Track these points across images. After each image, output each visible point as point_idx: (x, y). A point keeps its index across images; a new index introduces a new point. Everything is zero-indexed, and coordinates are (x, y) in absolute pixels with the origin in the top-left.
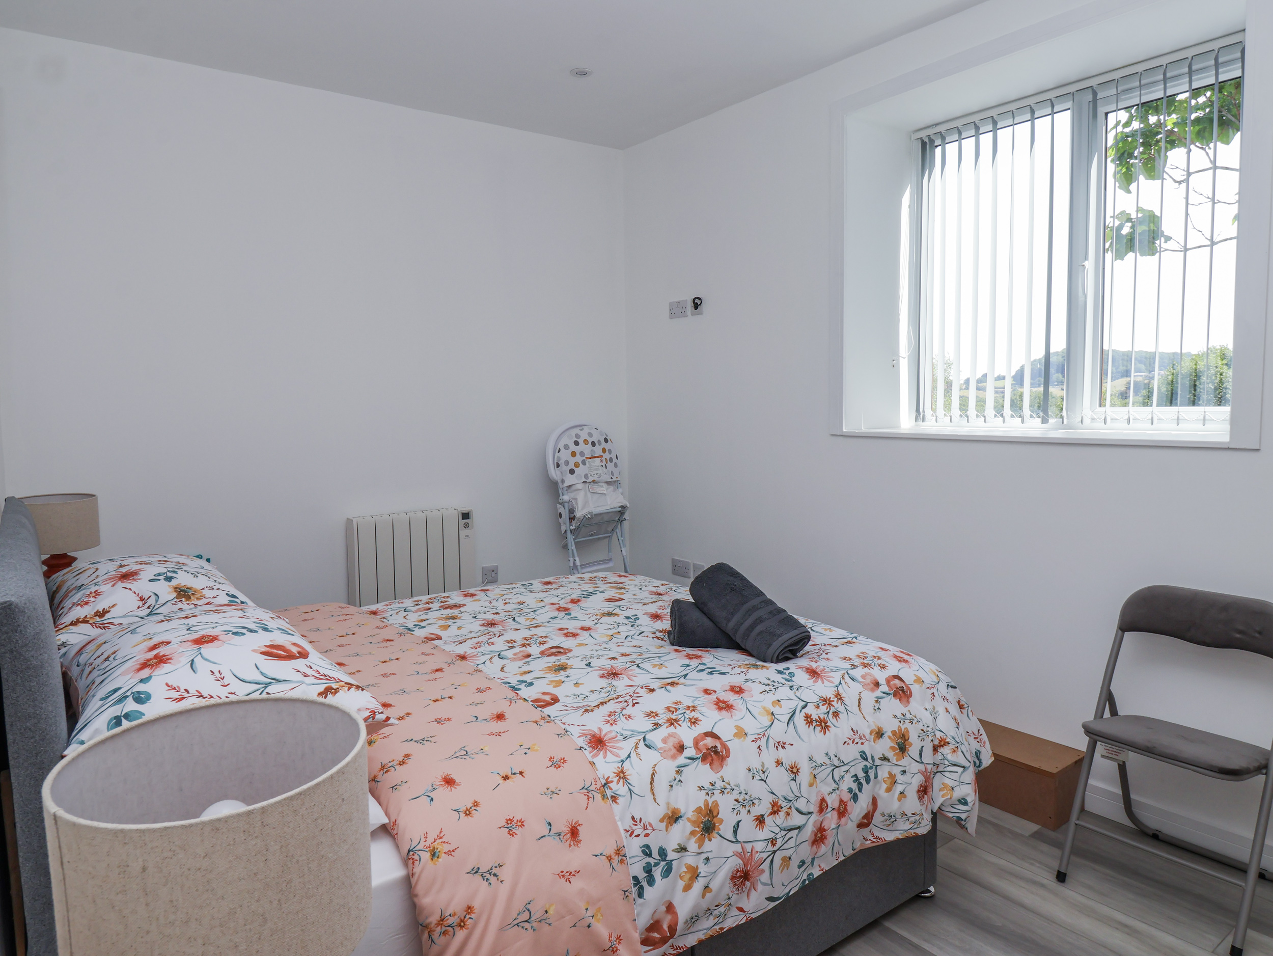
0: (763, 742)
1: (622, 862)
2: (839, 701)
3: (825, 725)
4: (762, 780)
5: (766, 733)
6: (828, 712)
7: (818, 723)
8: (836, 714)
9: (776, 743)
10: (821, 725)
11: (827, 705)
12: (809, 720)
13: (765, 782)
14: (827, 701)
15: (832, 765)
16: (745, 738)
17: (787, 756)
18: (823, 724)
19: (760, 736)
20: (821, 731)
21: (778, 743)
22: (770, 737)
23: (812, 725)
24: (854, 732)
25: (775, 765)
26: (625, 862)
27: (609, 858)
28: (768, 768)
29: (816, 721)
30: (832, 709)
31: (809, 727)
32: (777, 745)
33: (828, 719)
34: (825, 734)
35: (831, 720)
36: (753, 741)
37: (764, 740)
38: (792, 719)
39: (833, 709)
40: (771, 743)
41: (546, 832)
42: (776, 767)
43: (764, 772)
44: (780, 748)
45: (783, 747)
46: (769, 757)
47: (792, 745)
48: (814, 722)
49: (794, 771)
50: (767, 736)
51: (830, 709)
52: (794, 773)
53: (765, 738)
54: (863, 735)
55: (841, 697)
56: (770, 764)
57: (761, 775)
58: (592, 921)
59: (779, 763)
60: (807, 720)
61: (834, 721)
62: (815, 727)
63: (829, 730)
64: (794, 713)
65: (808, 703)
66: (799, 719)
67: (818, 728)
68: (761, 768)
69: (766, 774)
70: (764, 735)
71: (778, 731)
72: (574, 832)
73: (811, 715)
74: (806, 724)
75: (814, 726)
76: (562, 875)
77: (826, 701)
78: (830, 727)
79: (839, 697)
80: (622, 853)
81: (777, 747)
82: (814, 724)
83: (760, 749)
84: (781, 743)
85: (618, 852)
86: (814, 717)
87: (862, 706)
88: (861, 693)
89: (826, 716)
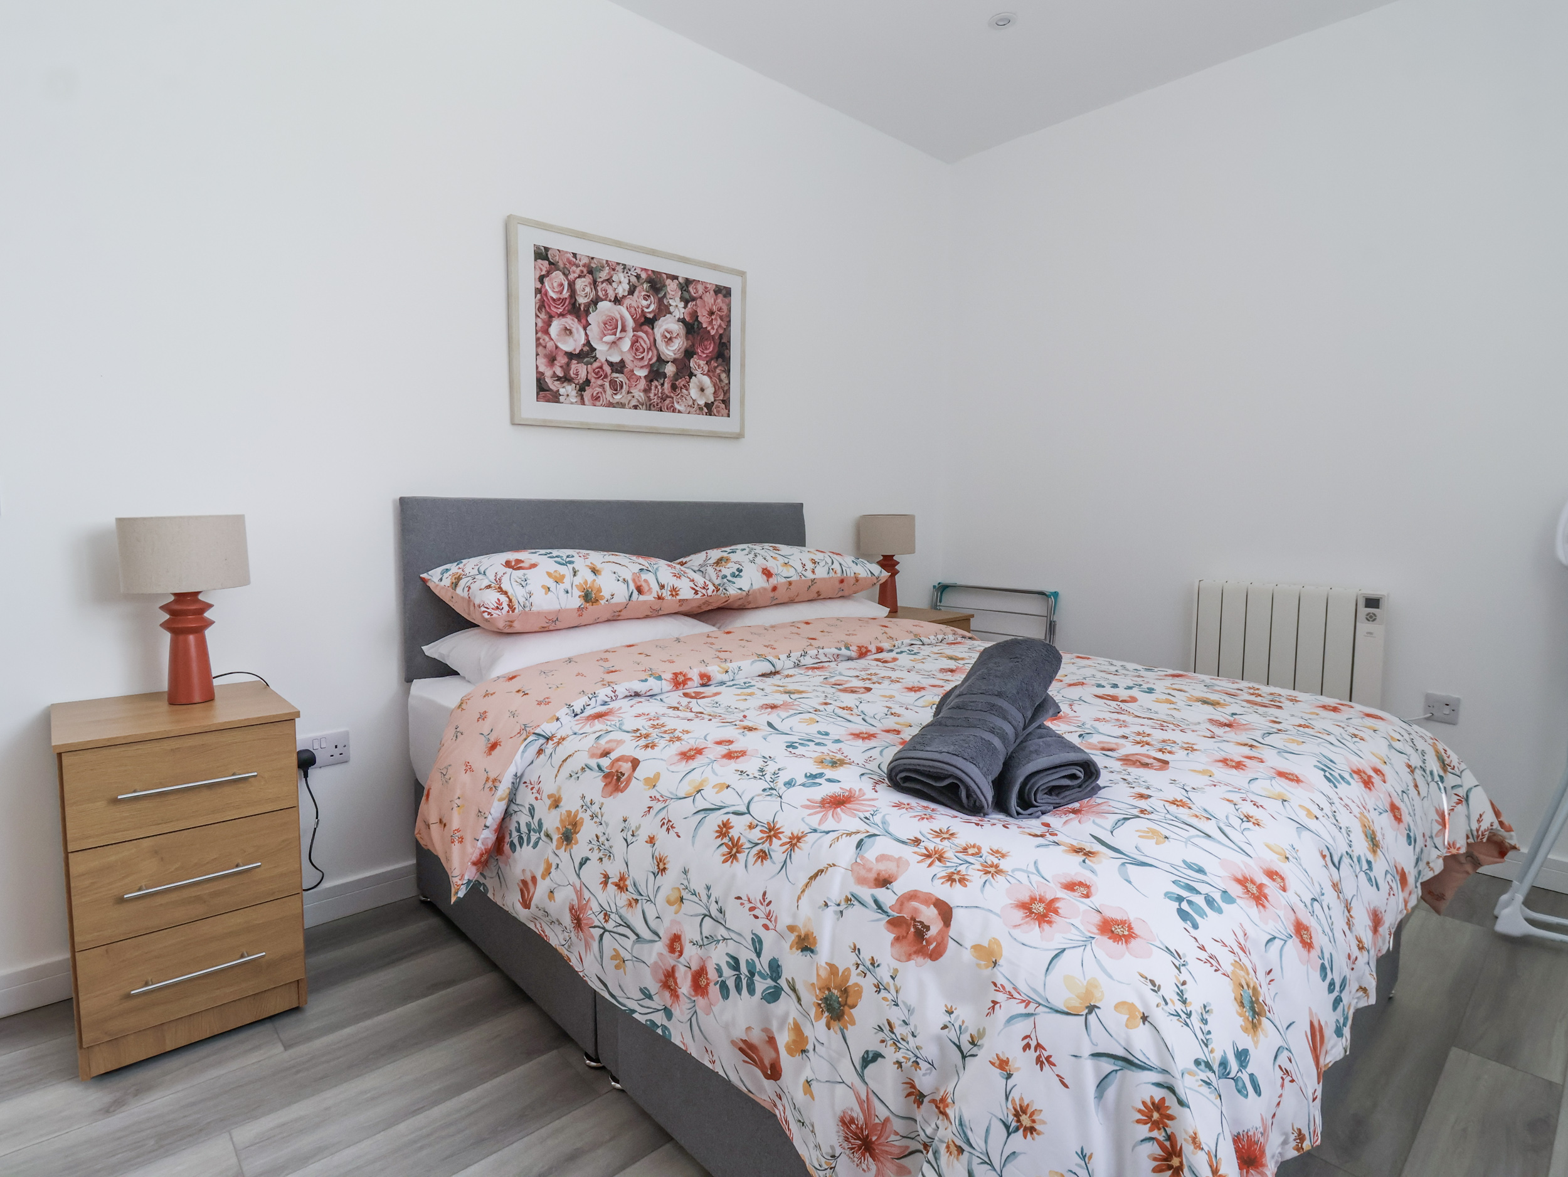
0: (658, 806)
1: (491, 789)
2: (788, 846)
3: (735, 854)
4: (626, 840)
5: (668, 801)
6: (757, 844)
7: (730, 843)
8: (763, 856)
9: (666, 818)
10: (731, 849)
11: (765, 835)
12: (724, 830)
13: (628, 846)
14: (772, 832)
15: (707, 907)
16: (649, 789)
17: (666, 844)
18: (734, 850)
19: (661, 799)
20: (724, 855)
21: (669, 821)
22: (666, 809)
23: (722, 839)
24: (764, 899)
25: (647, 838)
26: (493, 792)
27: (487, 779)
28: (638, 835)
29: (731, 839)
30: (764, 845)
31: (716, 838)
32: (666, 821)
33: (747, 851)
34: (724, 862)
35: (747, 856)
36: (651, 797)
37: (661, 805)
38: (708, 812)
39: (765, 847)
40: (663, 814)
41: (486, 733)
42: (646, 842)
43: (633, 835)
44: (665, 827)
45: (668, 829)
46: (650, 826)
47: (679, 837)
48: (728, 838)
49: (661, 867)
50: (667, 804)
51: (763, 843)
52: (659, 868)
53: (663, 805)
54: (776, 917)
55: (796, 844)
56: (643, 835)
57: (630, 837)
58: (455, 809)
59: (651, 840)
60: (721, 829)
61: (751, 859)
62: (722, 844)
63: (732, 862)
64: (719, 809)
65: (749, 813)
66: (716, 819)
67: (725, 849)
68: (633, 828)
69: (634, 839)
70: (665, 801)
71: (679, 811)
72: (493, 746)
73: (732, 827)
74: (717, 832)
75: (723, 842)
76: (467, 764)
77: (770, 830)
78: (737, 861)
79: (794, 842)
80: (497, 784)
81: (664, 824)
82: (726, 840)
83: (649, 811)
84: (671, 824)
85: (494, 780)
86: (734, 833)
87: (814, 883)
88: (834, 865)
89: (748, 845)
